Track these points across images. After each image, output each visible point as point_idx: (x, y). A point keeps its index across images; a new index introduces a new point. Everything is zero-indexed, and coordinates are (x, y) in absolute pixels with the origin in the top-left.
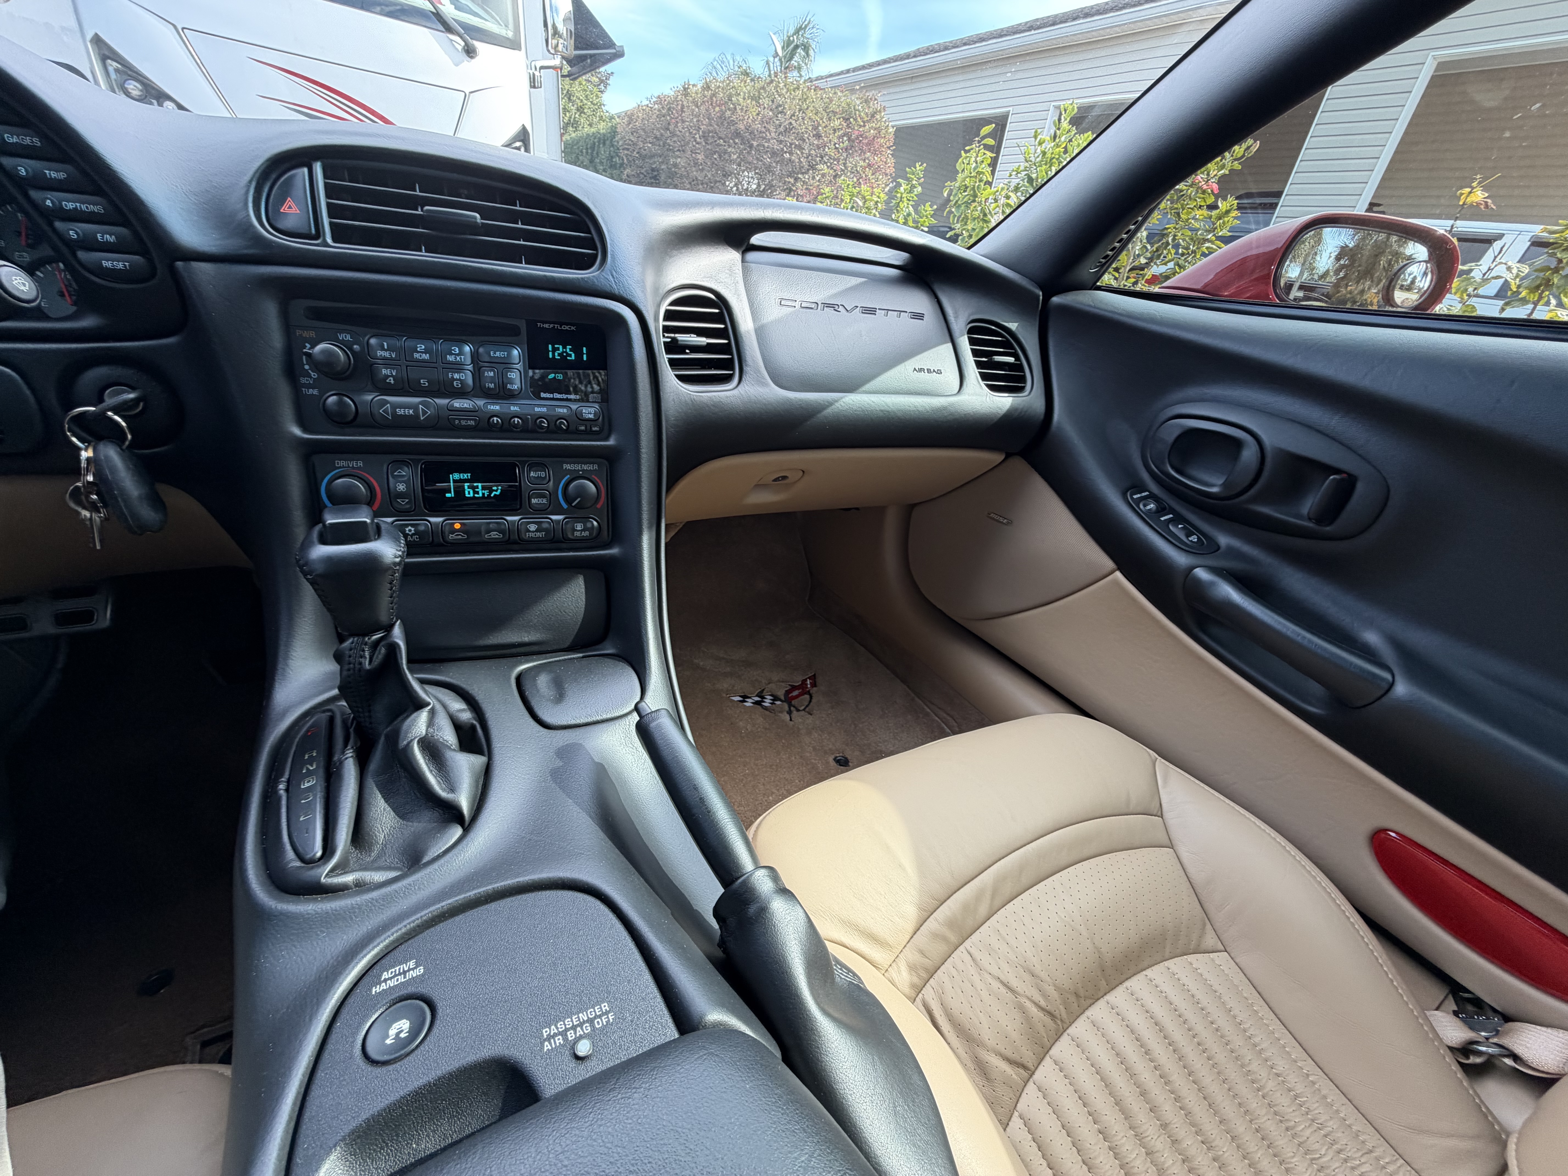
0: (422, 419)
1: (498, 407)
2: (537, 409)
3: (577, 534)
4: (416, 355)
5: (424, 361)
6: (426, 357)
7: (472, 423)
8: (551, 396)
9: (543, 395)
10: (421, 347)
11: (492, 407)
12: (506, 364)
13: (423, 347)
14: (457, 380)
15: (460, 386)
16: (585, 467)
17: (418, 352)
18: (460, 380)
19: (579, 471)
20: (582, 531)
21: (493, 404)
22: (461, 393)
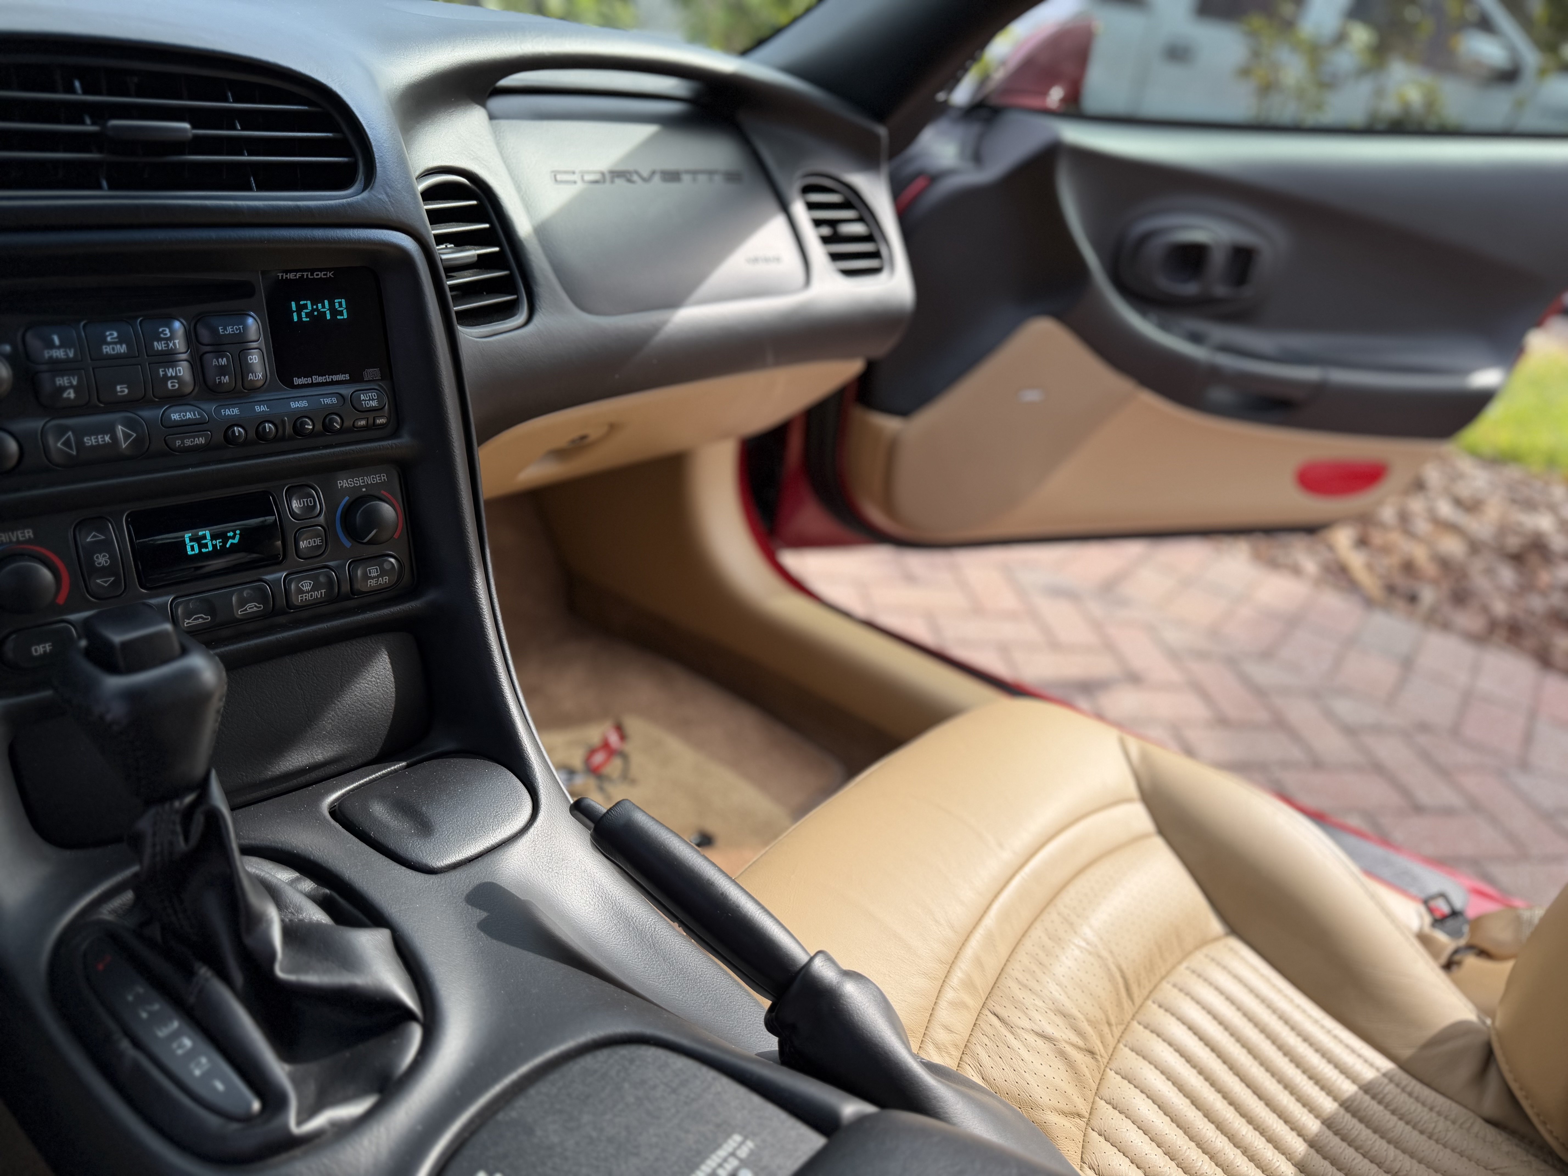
0: (124, 446)
1: (236, 411)
2: (294, 405)
3: (372, 583)
4: (107, 349)
5: (119, 356)
6: (122, 349)
7: (202, 440)
8: (309, 381)
9: (297, 381)
10: (112, 335)
11: (228, 412)
12: (241, 344)
13: (115, 334)
14: (172, 378)
15: (177, 385)
16: (369, 480)
17: (109, 344)
18: (176, 377)
19: (361, 487)
20: (378, 577)
21: (228, 406)
22: (178, 399)
